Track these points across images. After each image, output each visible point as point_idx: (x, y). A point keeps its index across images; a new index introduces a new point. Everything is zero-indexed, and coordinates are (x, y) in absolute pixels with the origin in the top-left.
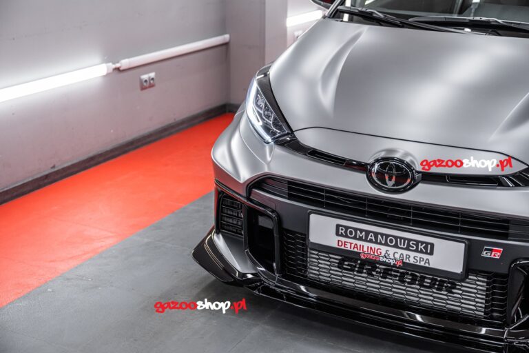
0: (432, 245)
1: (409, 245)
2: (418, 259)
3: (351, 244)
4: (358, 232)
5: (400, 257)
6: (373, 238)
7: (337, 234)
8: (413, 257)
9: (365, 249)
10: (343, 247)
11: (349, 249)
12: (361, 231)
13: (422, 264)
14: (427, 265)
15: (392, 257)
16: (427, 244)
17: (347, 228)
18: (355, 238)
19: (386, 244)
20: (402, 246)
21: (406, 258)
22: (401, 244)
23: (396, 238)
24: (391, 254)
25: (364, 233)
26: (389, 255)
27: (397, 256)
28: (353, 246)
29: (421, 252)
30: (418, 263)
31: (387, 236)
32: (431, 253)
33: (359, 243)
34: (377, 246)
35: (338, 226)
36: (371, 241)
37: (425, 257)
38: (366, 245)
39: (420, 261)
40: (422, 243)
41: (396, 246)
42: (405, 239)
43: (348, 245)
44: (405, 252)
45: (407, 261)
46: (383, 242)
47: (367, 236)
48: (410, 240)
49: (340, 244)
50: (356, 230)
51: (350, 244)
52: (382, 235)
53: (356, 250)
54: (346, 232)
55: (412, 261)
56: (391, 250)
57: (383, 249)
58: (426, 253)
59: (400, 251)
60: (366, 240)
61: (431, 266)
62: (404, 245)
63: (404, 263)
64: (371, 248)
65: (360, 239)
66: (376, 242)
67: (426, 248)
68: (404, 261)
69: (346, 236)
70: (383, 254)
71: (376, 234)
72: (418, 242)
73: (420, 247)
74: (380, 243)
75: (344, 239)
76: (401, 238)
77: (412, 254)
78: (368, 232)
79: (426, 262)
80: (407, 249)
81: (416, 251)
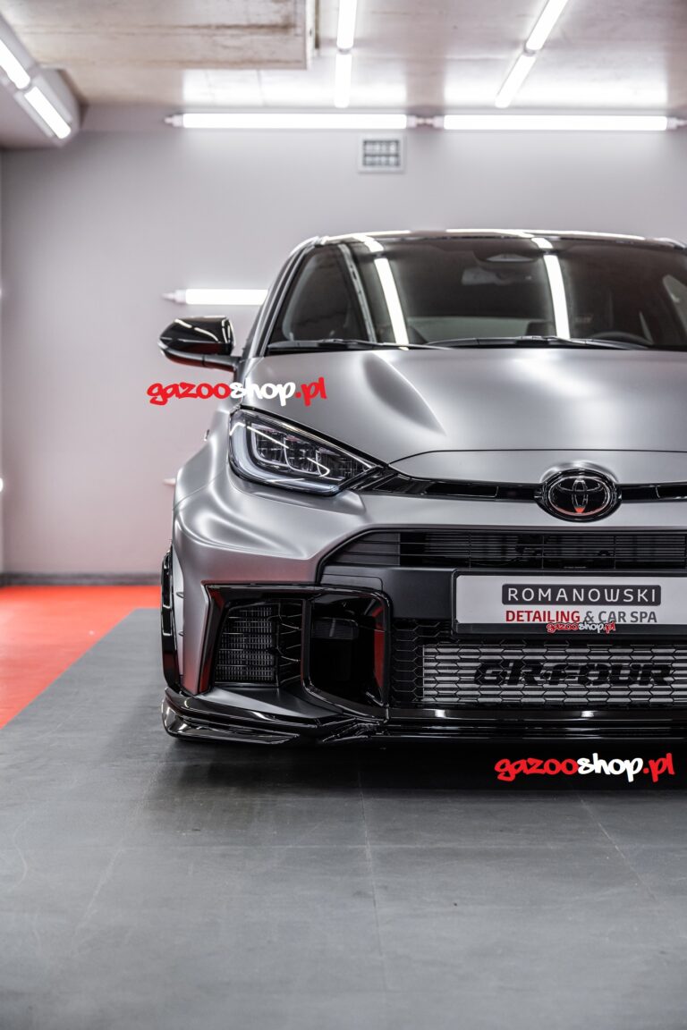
0: (658, 589)
1: (622, 596)
2: (638, 615)
3: (529, 612)
4: (540, 591)
5: (610, 618)
6: (565, 596)
7: (505, 601)
8: (630, 614)
9: (553, 617)
10: (515, 621)
11: (526, 622)
12: (545, 588)
13: (645, 621)
14: (652, 622)
15: (596, 620)
16: (650, 588)
17: (520, 587)
18: (535, 602)
19: (587, 602)
20: (612, 600)
21: (620, 617)
22: (609, 598)
23: (601, 588)
24: (595, 616)
25: (549, 591)
26: (591, 619)
27: (605, 617)
28: (532, 615)
29: (643, 603)
30: (638, 622)
31: (587, 588)
32: (658, 602)
33: (541, 608)
34: (572, 608)
35: (506, 588)
36: (562, 602)
37: (648, 609)
38: (554, 609)
39: (642, 618)
40: (642, 588)
41: (602, 602)
42: (615, 587)
43: (525, 616)
44: (617, 609)
45: (622, 622)
46: (582, 600)
47: (554, 594)
48: (622, 588)
49: (511, 616)
50: (535, 588)
51: (528, 614)
52: (579, 588)
53: (537, 621)
54: (519, 595)
55: (629, 620)
56: (595, 610)
57: (582, 611)
58: (650, 603)
59: (609, 609)
60: (553, 602)
61: (657, 623)
62: (614, 598)
63: (618, 626)
64: (562, 613)
65: (545, 601)
66: (570, 602)
67: (648, 595)
68: (617, 623)
69: (521, 602)
70: (582, 620)
71: (569, 589)
72: (635, 588)
73: (639, 595)
74: (578, 602)
75: (515, 608)
76: (609, 587)
77: (628, 610)
78: (555, 589)
79: (650, 618)
80: (620, 603)
81: (635, 603)
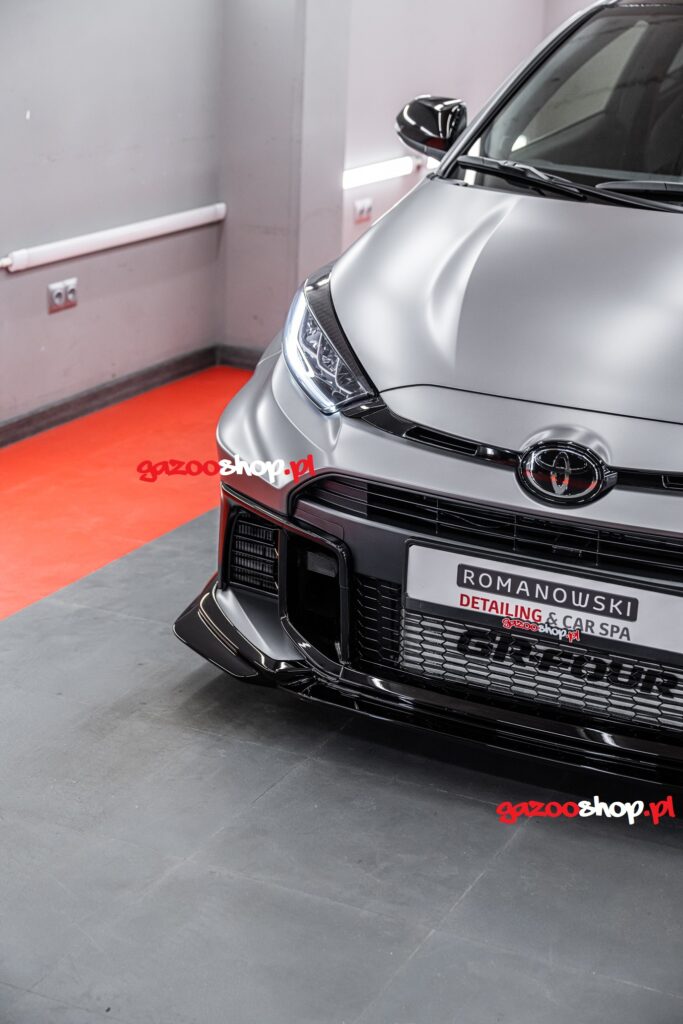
0: (635, 602)
1: (592, 603)
2: (609, 628)
3: (485, 601)
4: (499, 579)
5: (576, 624)
6: (526, 590)
7: (460, 583)
8: (599, 625)
9: (512, 611)
10: (469, 608)
11: (481, 610)
12: (505, 576)
13: (616, 637)
14: (624, 639)
15: (561, 625)
16: (625, 600)
17: (477, 571)
18: (492, 590)
19: (550, 601)
20: (579, 604)
21: (587, 626)
22: (577, 601)
23: (569, 589)
24: (559, 620)
25: (509, 581)
26: (554, 622)
27: (570, 623)
28: (488, 604)
29: (615, 615)
30: (608, 636)
31: (553, 586)
32: (633, 618)
33: (500, 599)
34: (533, 605)
35: (462, 568)
36: (522, 596)
37: (622, 624)
38: (513, 603)
39: (612, 631)
40: (617, 598)
41: (568, 605)
42: (585, 591)
43: (480, 604)
44: (585, 616)
45: (589, 632)
46: (545, 597)
47: (515, 586)
48: (593, 593)
49: (465, 601)
50: (495, 574)
52: (543, 584)
53: (493, 612)
54: (476, 579)
55: (597, 632)
56: (560, 613)
57: (545, 611)
58: (624, 617)
59: (576, 614)
60: (513, 594)
61: (632, 642)
62: (583, 603)
63: (583, 636)
64: (522, 609)
65: (503, 592)
66: (532, 598)
67: (623, 607)
68: (584, 632)
69: (477, 587)
70: (544, 621)
71: (532, 583)
72: (608, 597)
73: (612, 606)
74: (540, 600)
75: (471, 593)
76: (578, 590)
77: (598, 620)
78: (516, 580)
79: (622, 634)
80: (589, 610)
81: (606, 613)
